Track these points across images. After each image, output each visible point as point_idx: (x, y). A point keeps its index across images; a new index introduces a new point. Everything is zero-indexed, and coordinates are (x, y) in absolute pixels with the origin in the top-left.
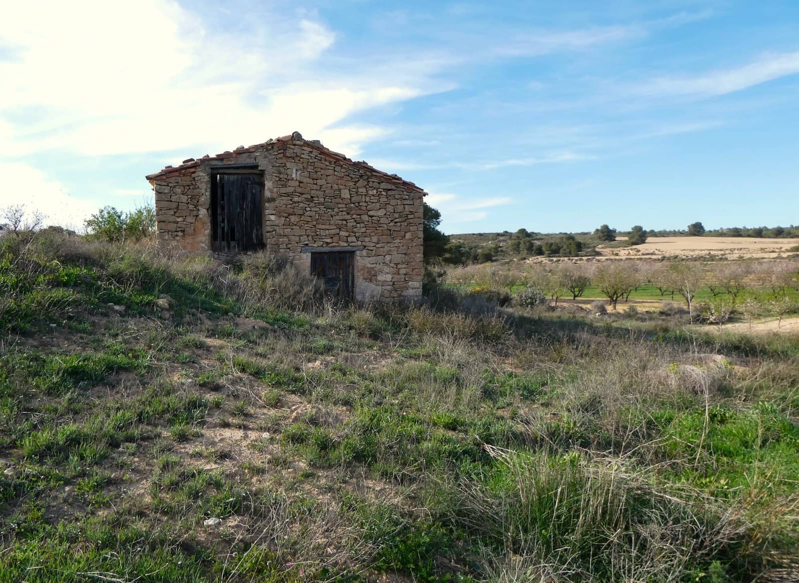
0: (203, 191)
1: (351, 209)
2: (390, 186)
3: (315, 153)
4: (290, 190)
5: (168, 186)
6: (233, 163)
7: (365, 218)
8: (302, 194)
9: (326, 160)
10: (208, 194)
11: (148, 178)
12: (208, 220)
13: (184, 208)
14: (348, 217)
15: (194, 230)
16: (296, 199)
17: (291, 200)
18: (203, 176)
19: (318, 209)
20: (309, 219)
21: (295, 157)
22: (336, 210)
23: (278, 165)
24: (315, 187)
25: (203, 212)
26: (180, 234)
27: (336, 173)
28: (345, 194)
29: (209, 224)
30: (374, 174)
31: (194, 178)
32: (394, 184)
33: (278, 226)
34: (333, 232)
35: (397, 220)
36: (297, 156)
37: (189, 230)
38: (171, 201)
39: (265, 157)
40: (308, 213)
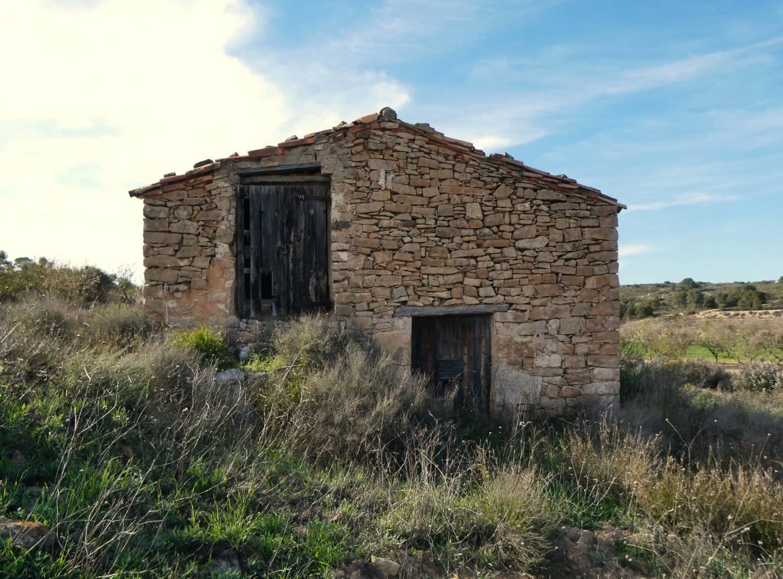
0: (224, 213)
1: (484, 237)
2: (554, 196)
3: (420, 141)
4: (375, 207)
5: (166, 206)
6: (276, 164)
7: (511, 252)
8: (396, 213)
9: (438, 153)
10: (232, 217)
11: (132, 194)
12: (230, 262)
13: (191, 242)
14: (480, 251)
15: (207, 280)
16: (385, 223)
17: (377, 225)
18: (224, 187)
19: (425, 239)
20: (409, 257)
21: (384, 151)
22: (457, 240)
23: (353, 164)
24: (419, 201)
25: (223, 249)
26: (183, 287)
27: (457, 175)
28: (474, 211)
29: (233, 270)
30: (526, 174)
31: (210, 192)
32: (563, 190)
33: (354, 270)
34: (452, 279)
35: (570, 255)
36: (387, 148)
37: (199, 282)
38: (170, 232)
39: (333, 152)
40: (407, 247)
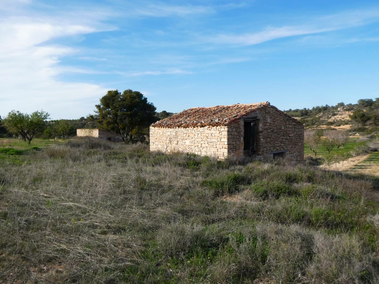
0: (242, 130)
1: (284, 134)
2: (295, 124)
3: (274, 110)
4: (267, 127)
5: (231, 128)
6: (250, 116)
7: (288, 138)
8: (270, 128)
9: (277, 113)
10: (244, 131)
12: (243, 142)
13: (236, 137)
14: (284, 137)
15: (239, 147)
16: (269, 131)
17: (267, 131)
18: (242, 123)
19: (275, 135)
20: (272, 139)
21: (269, 113)
22: (280, 135)
23: (264, 116)
24: (274, 125)
25: (242, 139)
26: (235, 149)
27: (280, 119)
28: (283, 128)
29: (244, 144)
30: (291, 119)
31: (239, 124)
32: (296, 122)
33: (264, 143)
34: (279, 144)
35: (297, 138)
36: (269, 112)
37: (237, 148)
38: (232, 135)
39: (260, 113)
40: (272, 137)
